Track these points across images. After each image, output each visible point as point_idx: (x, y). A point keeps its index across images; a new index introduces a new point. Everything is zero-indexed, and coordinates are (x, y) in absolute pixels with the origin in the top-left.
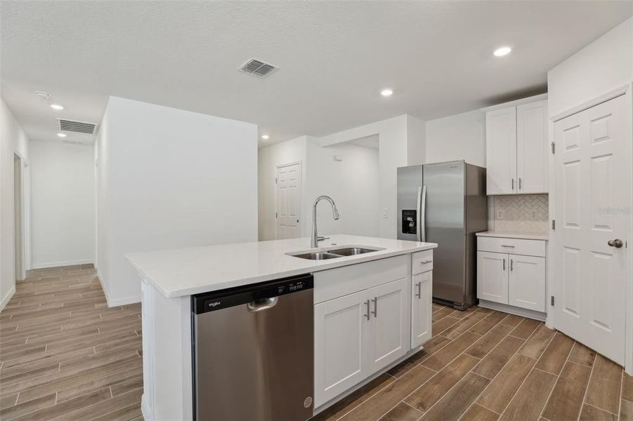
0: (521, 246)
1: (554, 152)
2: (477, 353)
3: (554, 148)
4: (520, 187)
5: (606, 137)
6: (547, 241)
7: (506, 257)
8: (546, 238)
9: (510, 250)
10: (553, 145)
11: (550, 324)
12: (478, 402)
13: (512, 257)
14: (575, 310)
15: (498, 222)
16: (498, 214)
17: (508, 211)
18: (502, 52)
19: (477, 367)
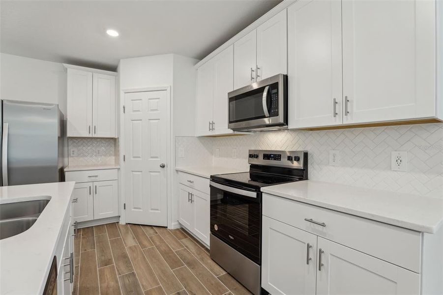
0: (102, 175)
1: (124, 112)
2: (107, 263)
3: (124, 110)
4: (95, 133)
5: (157, 110)
6: (119, 169)
7: (91, 184)
8: (118, 167)
9: (93, 179)
10: (124, 107)
11: (122, 222)
12: (144, 289)
13: (95, 184)
14: (139, 207)
15: (71, 158)
16: (71, 152)
17: (79, 150)
18: (113, 33)
19: (118, 271)
